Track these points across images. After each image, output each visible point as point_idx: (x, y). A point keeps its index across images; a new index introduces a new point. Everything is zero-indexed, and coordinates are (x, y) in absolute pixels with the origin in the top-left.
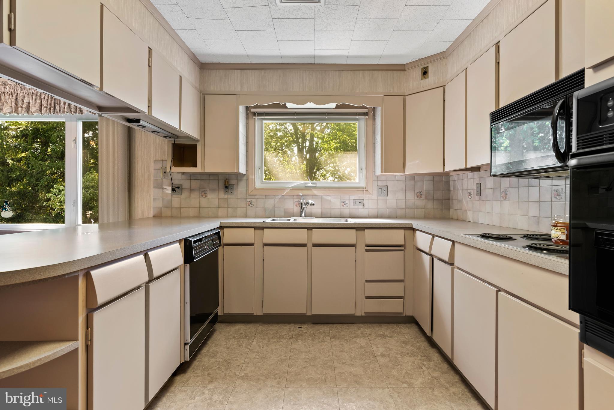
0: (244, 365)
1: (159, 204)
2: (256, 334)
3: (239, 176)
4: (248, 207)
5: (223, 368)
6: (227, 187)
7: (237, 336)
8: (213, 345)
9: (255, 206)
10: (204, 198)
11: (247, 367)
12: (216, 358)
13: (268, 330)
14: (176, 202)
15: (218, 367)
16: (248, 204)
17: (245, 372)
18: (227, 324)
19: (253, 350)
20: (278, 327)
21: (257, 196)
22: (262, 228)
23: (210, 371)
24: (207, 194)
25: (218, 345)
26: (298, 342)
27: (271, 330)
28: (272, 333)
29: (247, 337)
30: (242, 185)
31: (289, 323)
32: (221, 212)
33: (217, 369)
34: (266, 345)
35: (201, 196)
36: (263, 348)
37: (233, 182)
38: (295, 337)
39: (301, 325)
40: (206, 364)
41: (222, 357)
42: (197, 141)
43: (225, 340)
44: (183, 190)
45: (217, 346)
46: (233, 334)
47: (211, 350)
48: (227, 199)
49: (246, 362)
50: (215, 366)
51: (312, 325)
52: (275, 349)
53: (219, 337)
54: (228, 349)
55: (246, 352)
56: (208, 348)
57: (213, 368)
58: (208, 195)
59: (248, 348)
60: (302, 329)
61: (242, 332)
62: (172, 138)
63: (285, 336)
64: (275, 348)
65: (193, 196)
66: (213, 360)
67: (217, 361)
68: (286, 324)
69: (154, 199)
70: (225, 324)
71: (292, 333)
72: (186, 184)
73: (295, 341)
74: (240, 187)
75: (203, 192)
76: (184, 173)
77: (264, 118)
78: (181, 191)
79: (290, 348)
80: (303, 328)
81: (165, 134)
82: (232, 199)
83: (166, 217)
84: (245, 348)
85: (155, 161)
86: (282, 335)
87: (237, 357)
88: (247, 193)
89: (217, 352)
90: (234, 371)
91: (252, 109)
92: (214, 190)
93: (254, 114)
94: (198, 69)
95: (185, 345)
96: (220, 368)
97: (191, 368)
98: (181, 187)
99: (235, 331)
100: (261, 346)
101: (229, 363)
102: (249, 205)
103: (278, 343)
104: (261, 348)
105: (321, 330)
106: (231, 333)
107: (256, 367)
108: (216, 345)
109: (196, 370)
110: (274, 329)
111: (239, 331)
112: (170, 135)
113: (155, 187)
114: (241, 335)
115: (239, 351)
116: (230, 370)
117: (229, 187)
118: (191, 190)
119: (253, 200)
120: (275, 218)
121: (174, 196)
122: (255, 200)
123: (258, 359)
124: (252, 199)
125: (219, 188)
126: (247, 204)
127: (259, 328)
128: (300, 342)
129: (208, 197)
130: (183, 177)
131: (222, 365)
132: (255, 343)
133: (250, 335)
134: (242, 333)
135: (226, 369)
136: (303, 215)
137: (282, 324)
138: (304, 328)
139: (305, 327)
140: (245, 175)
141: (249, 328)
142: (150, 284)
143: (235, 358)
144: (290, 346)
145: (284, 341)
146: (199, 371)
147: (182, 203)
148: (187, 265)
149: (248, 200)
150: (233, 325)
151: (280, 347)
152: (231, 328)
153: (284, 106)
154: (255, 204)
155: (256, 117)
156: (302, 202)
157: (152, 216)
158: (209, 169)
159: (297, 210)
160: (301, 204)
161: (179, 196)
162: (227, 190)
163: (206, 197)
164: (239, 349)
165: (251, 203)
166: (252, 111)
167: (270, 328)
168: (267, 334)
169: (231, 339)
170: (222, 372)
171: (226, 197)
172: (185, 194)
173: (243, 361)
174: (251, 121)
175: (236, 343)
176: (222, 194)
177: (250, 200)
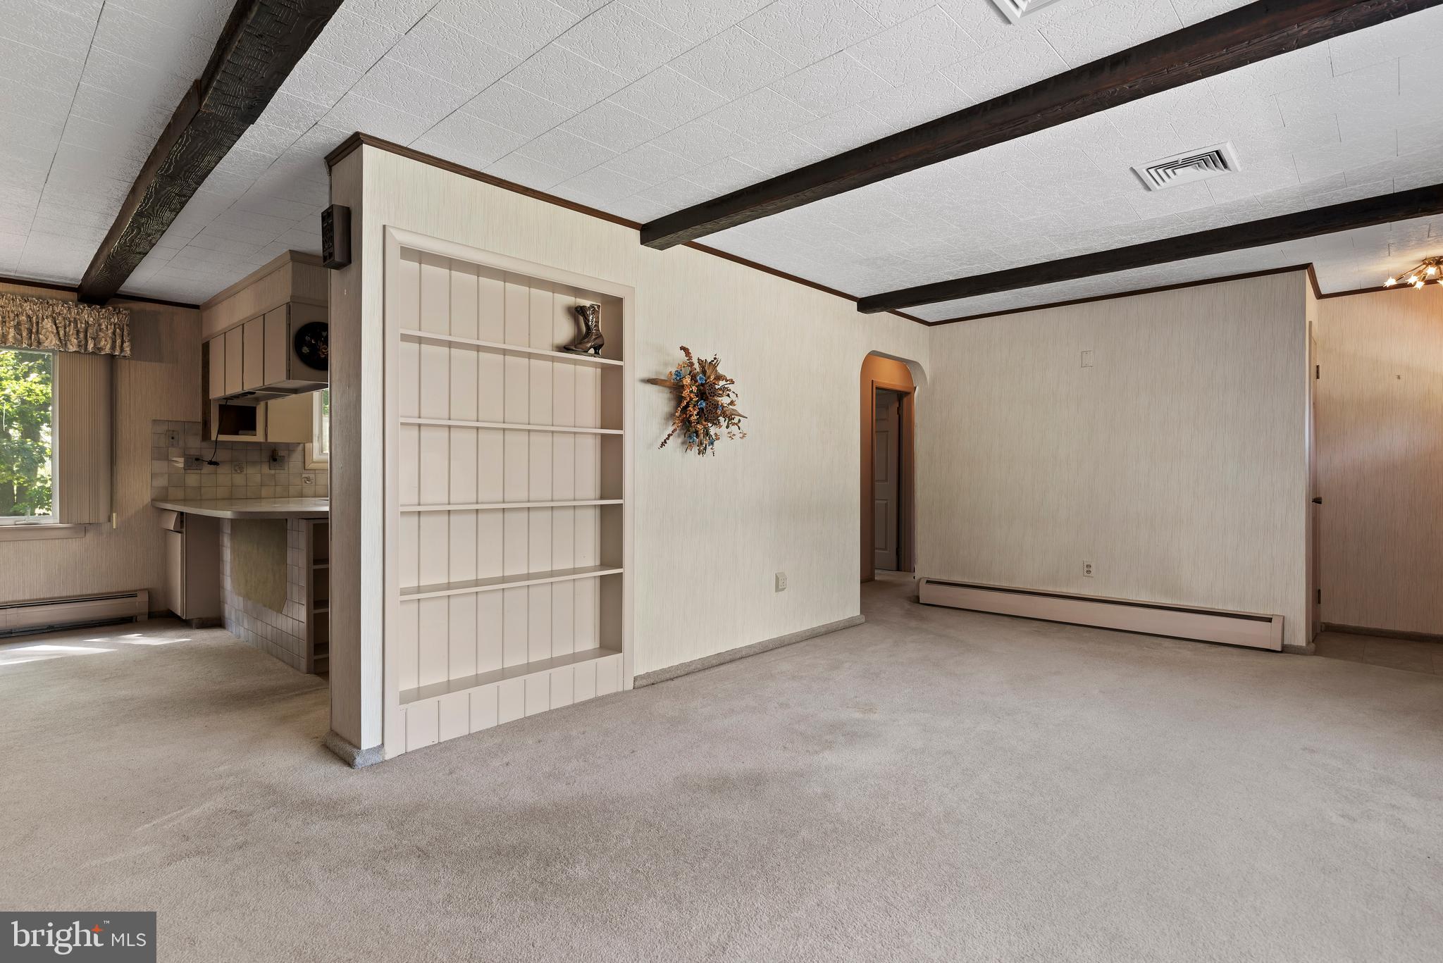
1: (163, 482)
4: (304, 484)
6: (275, 460)
9: (314, 484)
10: (239, 473)
14: (192, 479)
16: (304, 480)
21: (317, 471)
24: (243, 468)
30: (296, 458)
32: (265, 492)
35: (233, 471)
37: (281, 453)
44: (204, 464)
48: (274, 475)
58: (245, 470)
65: (219, 471)
69: (153, 476)
74: (292, 460)
75: (238, 466)
78: (200, 465)
82: (281, 475)
83: (176, 500)
85: (154, 421)
88: (303, 467)
92: (254, 463)
98: (200, 459)
102: (306, 482)
113: (154, 459)
117: (277, 460)
118: (217, 463)
119: (312, 476)
121: (189, 471)
124: (309, 475)
125: (262, 461)
129: (245, 472)
140: (299, 444)
147: (202, 482)
149: (304, 476)
154: (313, 481)
161: (199, 471)
162: (274, 463)
163: (241, 472)
165: (308, 479)
171: (273, 472)
172: (207, 469)
176: (266, 469)
177: (307, 476)
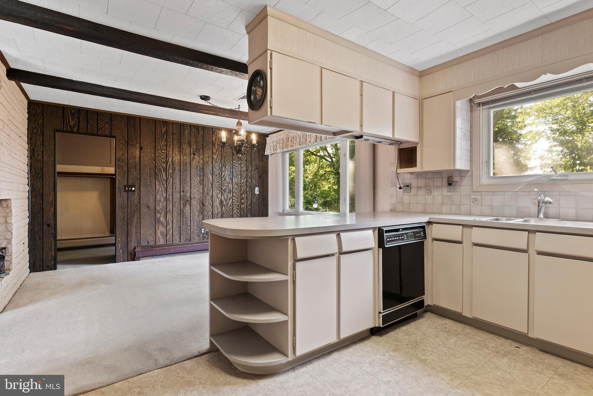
0: (430, 352)
1: (394, 200)
2: (460, 334)
3: (461, 173)
4: (472, 204)
5: (410, 346)
6: (450, 184)
7: (439, 328)
8: (414, 327)
9: (480, 204)
10: (429, 195)
11: (431, 355)
12: (410, 337)
13: (475, 336)
14: (406, 198)
15: (407, 343)
16: (473, 201)
17: (426, 357)
18: (437, 316)
19: (446, 344)
20: (489, 336)
21: (483, 193)
22: (472, 226)
23: (399, 343)
24: (431, 191)
25: (418, 328)
26: (504, 359)
27: (479, 336)
28: (477, 339)
29: (448, 332)
30: (466, 181)
31: (506, 338)
32: (445, 209)
33: (405, 344)
34: (463, 346)
35: (426, 194)
36: (458, 347)
37: (456, 179)
38: (504, 353)
39: (521, 346)
40: (399, 337)
41: (415, 338)
42: (417, 143)
43: (427, 327)
44: (412, 188)
45: (416, 329)
46: (437, 325)
47: (410, 330)
48: (451, 196)
49: (433, 351)
50: (405, 342)
51: (537, 351)
52: (470, 354)
53: (423, 323)
54: (424, 334)
55: (439, 343)
56: (409, 327)
57: (402, 343)
58: (432, 192)
59: (443, 342)
60: (520, 350)
61: (446, 326)
62: (396, 145)
63: (490, 348)
64: (471, 352)
65: (419, 193)
66: (406, 337)
67: (409, 339)
68: (501, 338)
69: (391, 196)
70: (435, 315)
71: (503, 348)
72: (414, 183)
73: (500, 356)
74: (463, 184)
75: (429, 189)
76: (412, 172)
77: (491, 107)
78: (410, 189)
79: (488, 360)
80: (522, 349)
81: (389, 142)
82: (455, 196)
83: (399, 211)
84: (440, 340)
85: (392, 164)
86: (489, 346)
87: (428, 344)
88: (472, 189)
89: (414, 333)
90: (417, 352)
91: (476, 100)
92: (438, 187)
93: (479, 104)
94: (416, 79)
95: (379, 313)
96: (408, 345)
97: (387, 335)
98: (410, 186)
99: (441, 324)
100: (457, 345)
101: (417, 345)
102: (474, 203)
103: (478, 350)
104: (455, 346)
105: (548, 360)
106: (436, 324)
107: (439, 359)
108: (416, 327)
109: (389, 338)
110: (483, 336)
111: (444, 325)
112: (392, 142)
113: (391, 186)
114: (444, 329)
115: (432, 340)
116: (415, 350)
117: (453, 184)
118: (419, 188)
119: (479, 197)
120: (500, 218)
121: (405, 193)
122: (480, 197)
123: (446, 353)
124: (477, 196)
125: (443, 185)
126: (471, 201)
127: (467, 330)
128: (505, 360)
129: (432, 194)
130: (412, 176)
131: (411, 344)
132: (453, 340)
133: (453, 332)
134: (446, 328)
135: (412, 348)
136: (541, 216)
137: (496, 336)
138: (524, 349)
139: (526, 349)
140: (469, 171)
141: (457, 327)
142: (341, 256)
143: (425, 344)
144: (490, 359)
145: (486, 351)
146: (391, 340)
147: (411, 200)
148: (380, 249)
149: (472, 197)
150: (442, 318)
151: (477, 355)
152: (438, 320)
153: (513, 87)
154: (480, 202)
155: (481, 108)
156: (540, 199)
157: (389, 210)
158: (427, 168)
159: (534, 209)
160: (539, 202)
161: (409, 194)
162: (450, 187)
163: (431, 194)
164: (434, 339)
165: (475, 200)
166: (476, 102)
167: (479, 335)
168: (471, 338)
169: (432, 328)
170: (408, 348)
171: (450, 194)
172: (414, 191)
173: (430, 349)
174: (475, 113)
175: (435, 333)
176: (445, 191)
177: (474, 197)
